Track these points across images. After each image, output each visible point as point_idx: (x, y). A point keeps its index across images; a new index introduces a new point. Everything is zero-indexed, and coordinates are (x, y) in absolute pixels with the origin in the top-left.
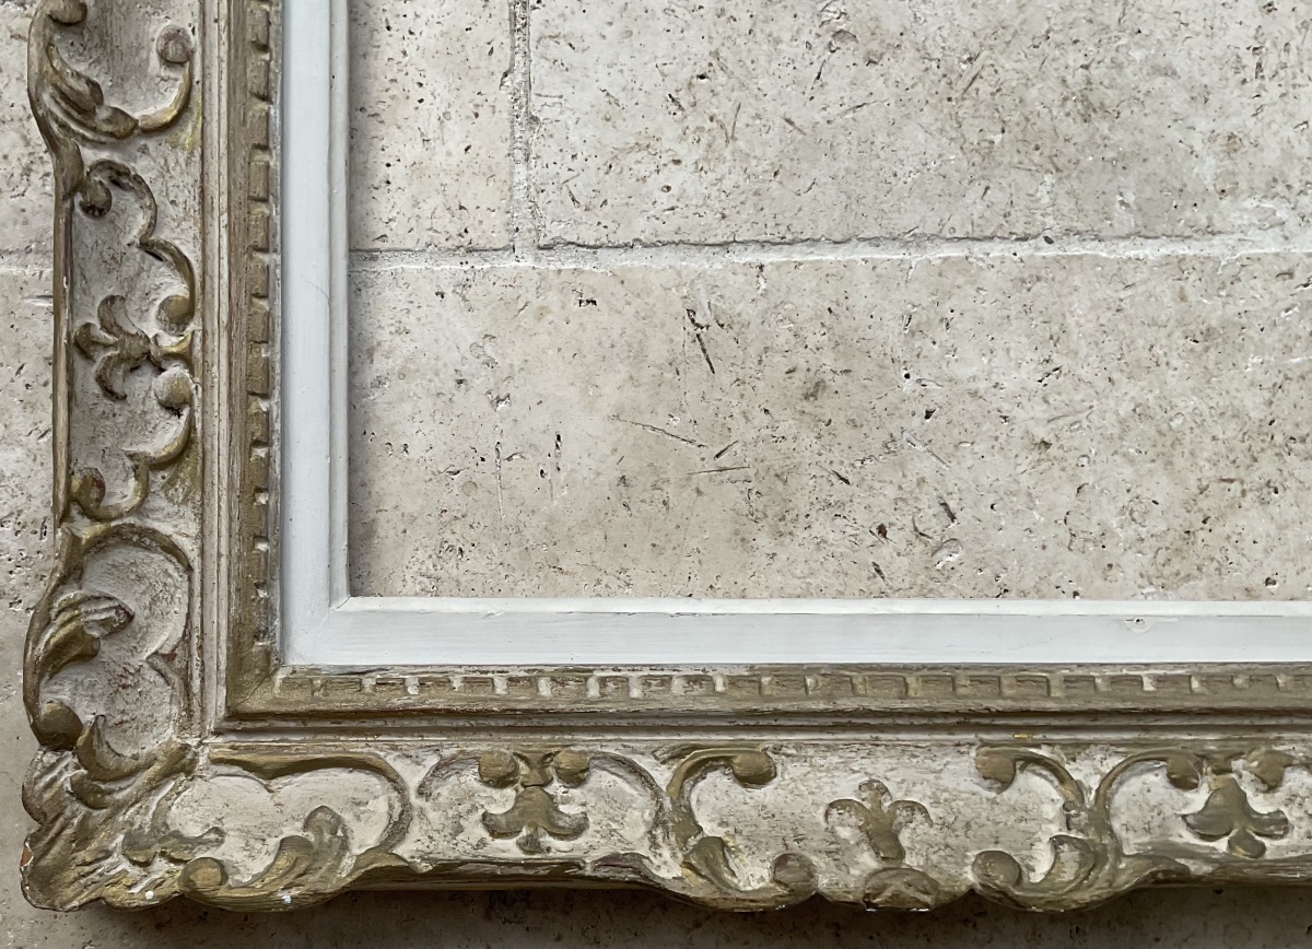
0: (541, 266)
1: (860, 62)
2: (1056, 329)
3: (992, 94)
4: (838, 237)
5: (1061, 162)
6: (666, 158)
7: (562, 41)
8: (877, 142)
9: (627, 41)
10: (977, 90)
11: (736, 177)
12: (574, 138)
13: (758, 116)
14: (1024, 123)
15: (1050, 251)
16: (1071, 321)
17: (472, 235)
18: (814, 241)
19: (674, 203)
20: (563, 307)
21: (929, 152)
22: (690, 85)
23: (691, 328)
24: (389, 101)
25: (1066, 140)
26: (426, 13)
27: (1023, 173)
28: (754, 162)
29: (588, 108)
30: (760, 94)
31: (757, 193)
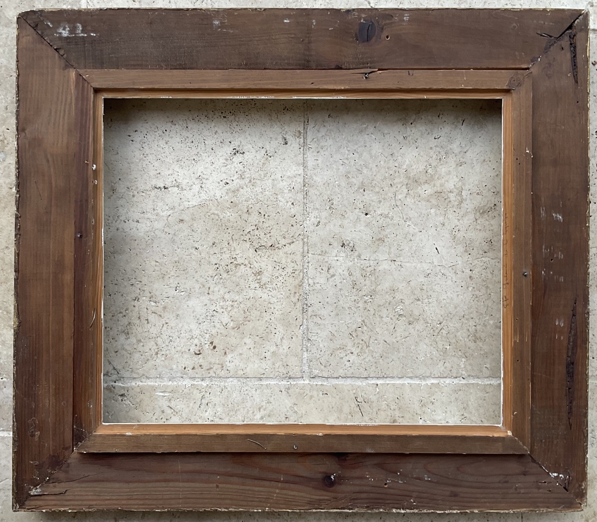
0: (311, 383)
1: (407, 324)
2: (465, 405)
3: (447, 334)
4: (400, 376)
5: (467, 355)
6: (349, 352)
7: (318, 317)
8: (412, 348)
9: (337, 317)
10: (442, 333)
11: (370, 358)
12: (321, 346)
13: (376, 340)
14: (456, 342)
15: (464, 382)
16: (470, 403)
17: (290, 373)
18: (393, 377)
19: (351, 365)
20: (318, 395)
21: (427, 351)
22: (356, 330)
23: (356, 403)
24: (266, 333)
25: (469, 348)
26: (277, 308)
27: (455, 358)
28: (375, 354)
29: (325, 337)
30: (377, 333)
31: (376, 363)
